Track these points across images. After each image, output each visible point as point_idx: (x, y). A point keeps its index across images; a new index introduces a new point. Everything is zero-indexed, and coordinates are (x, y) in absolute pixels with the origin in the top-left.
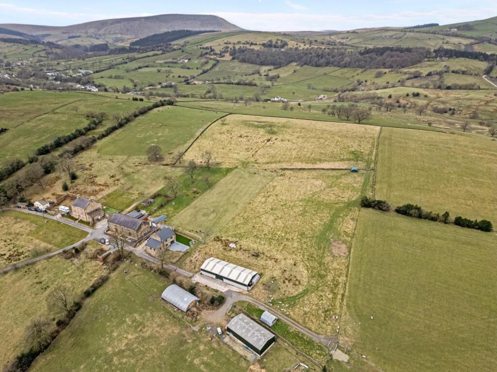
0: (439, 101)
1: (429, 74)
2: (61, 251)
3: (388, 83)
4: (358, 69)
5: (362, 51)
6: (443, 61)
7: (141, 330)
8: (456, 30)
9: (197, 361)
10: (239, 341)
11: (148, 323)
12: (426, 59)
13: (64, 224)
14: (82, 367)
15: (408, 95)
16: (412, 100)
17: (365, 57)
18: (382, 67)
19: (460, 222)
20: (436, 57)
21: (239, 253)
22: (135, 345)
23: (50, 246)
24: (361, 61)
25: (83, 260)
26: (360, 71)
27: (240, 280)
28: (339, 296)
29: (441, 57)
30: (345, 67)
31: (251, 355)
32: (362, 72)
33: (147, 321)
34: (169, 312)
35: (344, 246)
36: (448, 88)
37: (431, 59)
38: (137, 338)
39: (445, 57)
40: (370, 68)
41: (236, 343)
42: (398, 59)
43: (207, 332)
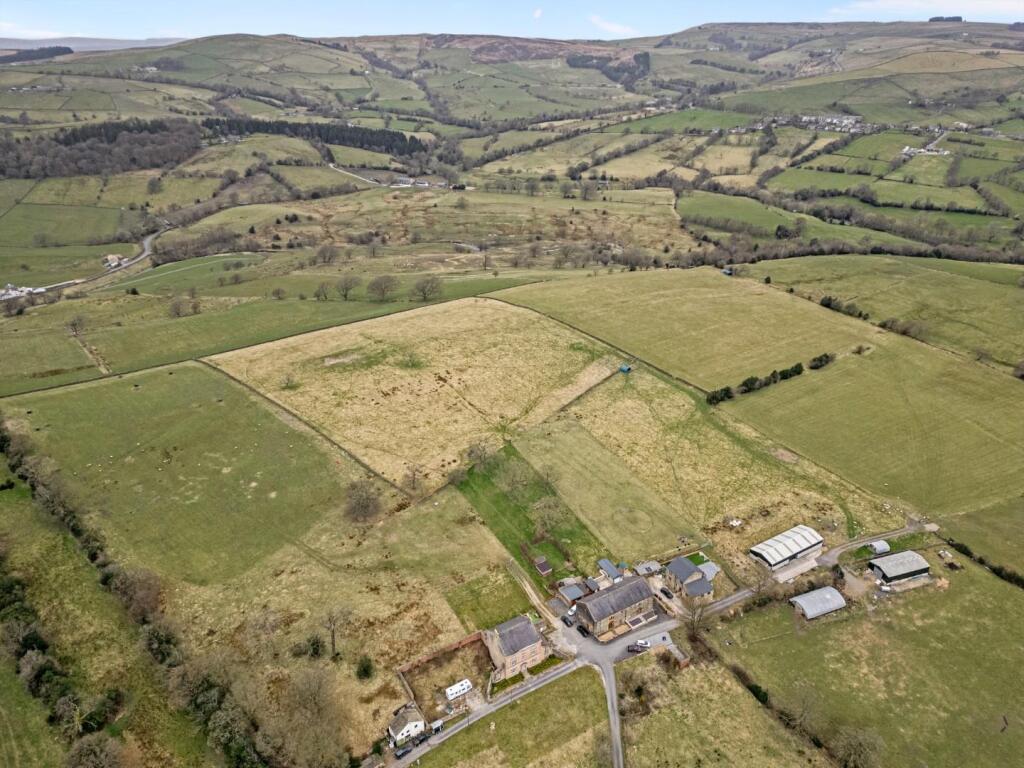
0: (335, 223)
1: (249, 173)
2: (615, 719)
3: (198, 201)
4: (86, 178)
5: (61, 136)
6: (237, 143)
7: (857, 658)
8: (154, 69)
9: (919, 623)
10: (903, 581)
11: (848, 648)
12: (204, 142)
13: (521, 699)
14: (902, 730)
15: (278, 222)
16: (295, 229)
17: (82, 150)
18: (135, 167)
19: (785, 375)
20: (215, 135)
21: (753, 524)
22: (881, 669)
23: (589, 734)
24: (79, 159)
25: (665, 690)
26: (93, 182)
27: (814, 542)
28: (858, 491)
29: (226, 135)
30: (46, 176)
31: (923, 580)
32: (105, 185)
33: (842, 647)
34: (836, 622)
35: (781, 451)
36: (315, 196)
37: (213, 141)
38: (869, 665)
39: (232, 133)
40: (114, 172)
41: (904, 583)
42: (159, 147)
43: (880, 600)
